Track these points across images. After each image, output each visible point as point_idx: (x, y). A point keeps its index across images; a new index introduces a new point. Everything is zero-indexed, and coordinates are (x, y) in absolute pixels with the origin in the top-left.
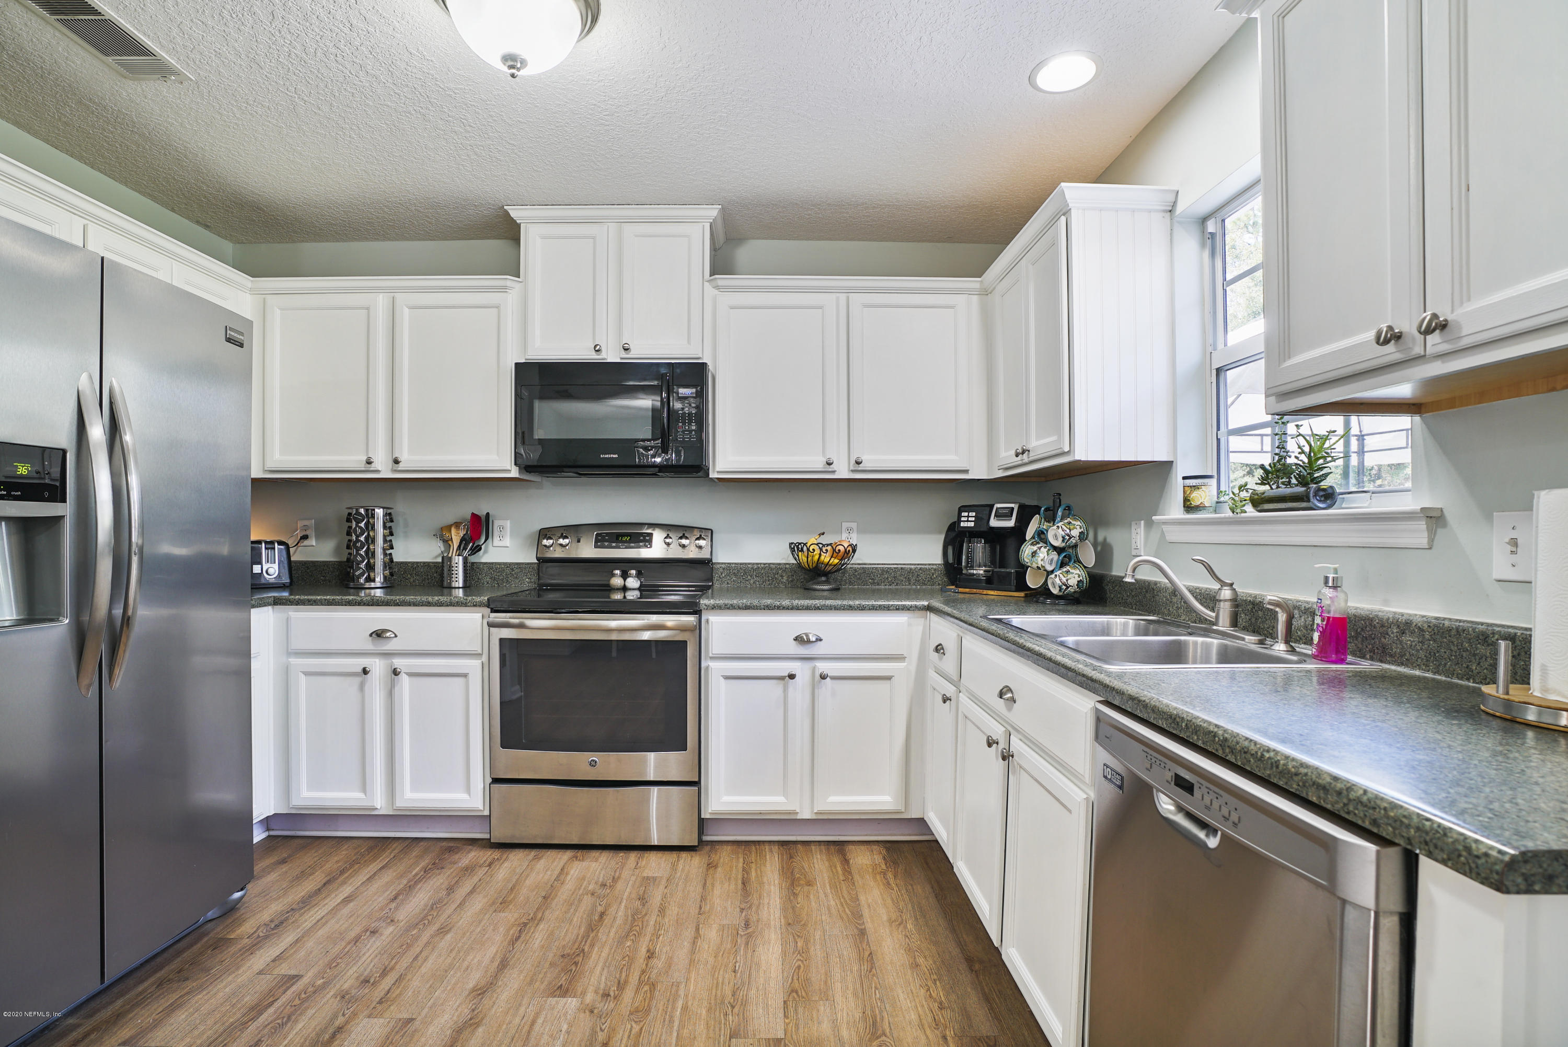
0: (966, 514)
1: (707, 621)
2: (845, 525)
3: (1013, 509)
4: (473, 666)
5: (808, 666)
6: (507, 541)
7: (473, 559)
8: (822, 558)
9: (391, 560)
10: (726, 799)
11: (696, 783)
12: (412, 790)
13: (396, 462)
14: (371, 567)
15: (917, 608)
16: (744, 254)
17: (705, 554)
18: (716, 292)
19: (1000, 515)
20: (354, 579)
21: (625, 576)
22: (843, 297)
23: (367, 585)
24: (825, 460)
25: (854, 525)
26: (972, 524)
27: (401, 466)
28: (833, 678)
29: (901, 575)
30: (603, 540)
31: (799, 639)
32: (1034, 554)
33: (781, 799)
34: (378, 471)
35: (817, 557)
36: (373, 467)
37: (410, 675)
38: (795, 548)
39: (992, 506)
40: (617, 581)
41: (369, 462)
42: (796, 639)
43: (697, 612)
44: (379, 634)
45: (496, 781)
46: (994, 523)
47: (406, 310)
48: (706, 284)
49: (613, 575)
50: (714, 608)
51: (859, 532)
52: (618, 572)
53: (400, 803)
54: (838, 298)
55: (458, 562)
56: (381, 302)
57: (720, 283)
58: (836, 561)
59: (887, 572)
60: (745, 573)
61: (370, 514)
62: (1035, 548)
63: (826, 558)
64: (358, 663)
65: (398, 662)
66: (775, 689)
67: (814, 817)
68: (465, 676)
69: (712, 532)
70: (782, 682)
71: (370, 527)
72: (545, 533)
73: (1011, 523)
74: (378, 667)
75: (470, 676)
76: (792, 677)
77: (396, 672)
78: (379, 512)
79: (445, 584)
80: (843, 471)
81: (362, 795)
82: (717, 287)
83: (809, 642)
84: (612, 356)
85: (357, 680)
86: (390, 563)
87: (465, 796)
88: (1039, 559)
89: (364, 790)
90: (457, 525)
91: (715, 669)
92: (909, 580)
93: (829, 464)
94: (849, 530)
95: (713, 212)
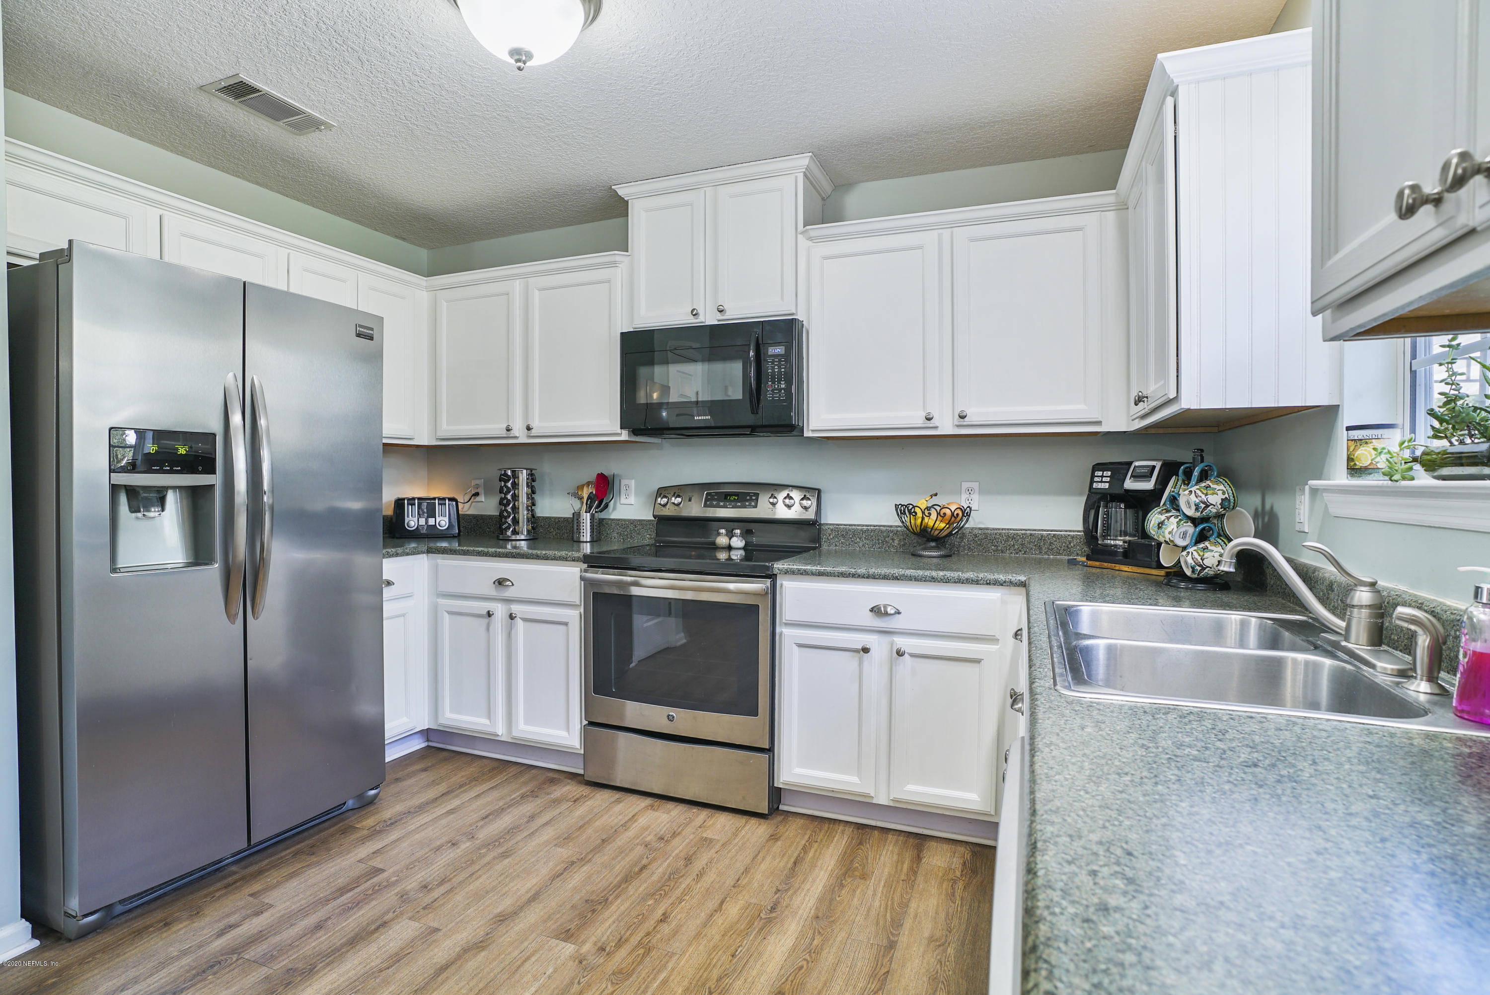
0: (1100, 473)
1: (782, 586)
2: (965, 485)
3: (1154, 467)
4: (574, 617)
5: (886, 639)
6: (632, 500)
7: (603, 515)
8: (926, 519)
9: (533, 516)
10: (798, 770)
11: (770, 750)
12: (526, 723)
13: (529, 428)
14: (516, 521)
15: (1011, 584)
16: (853, 200)
17: (810, 515)
18: (810, 243)
19: (1136, 477)
20: (502, 531)
21: (730, 535)
22: (946, 233)
23: (513, 537)
24: (923, 414)
25: (975, 485)
26: (1107, 486)
27: (534, 432)
28: (912, 655)
29: (1030, 542)
30: (713, 499)
31: (876, 611)
32: (1160, 525)
33: (854, 779)
34: (516, 437)
35: (919, 521)
36: (512, 433)
37: (525, 620)
38: (903, 510)
39: (1130, 464)
40: (722, 540)
41: (508, 430)
42: (872, 610)
43: (773, 577)
44: (500, 582)
45: (591, 723)
46: (1130, 484)
47: (537, 293)
48: (800, 237)
49: (719, 534)
50: (786, 572)
51: (982, 492)
52: (723, 531)
53: (515, 733)
54: (940, 236)
55: (586, 518)
56: (517, 286)
57: (812, 234)
58: (943, 525)
59: (1013, 538)
60: (854, 535)
61: (515, 475)
62: (1163, 517)
63: (930, 522)
64: (483, 607)
65: (516, 608)
66: (849, 662)
67: (891, 804)
68: (566, 624)
69: (819, 491)
70: (855, 654)
71: (515, 485)
72: (662, 492)
73: (1149, 485)
74: (500, 610)
75: (570, 625)
76: (866, 650)
77: (512, 617)
78: (523, 476)
79: (575, 539)
80: (946, 426)
81: (487, 722)
82: (810, 239)
83: (886, 614)
84: (710, 318)
85: (485, 621)
86: (533, 519)
87: (565, 734)
88: (1167, 532)
89: (489, 718)
90: (588, 484)
91: (788, 635)
92: (1040, 548)
93: (929, 419)
94: (970, 491)
95: (804, 161)
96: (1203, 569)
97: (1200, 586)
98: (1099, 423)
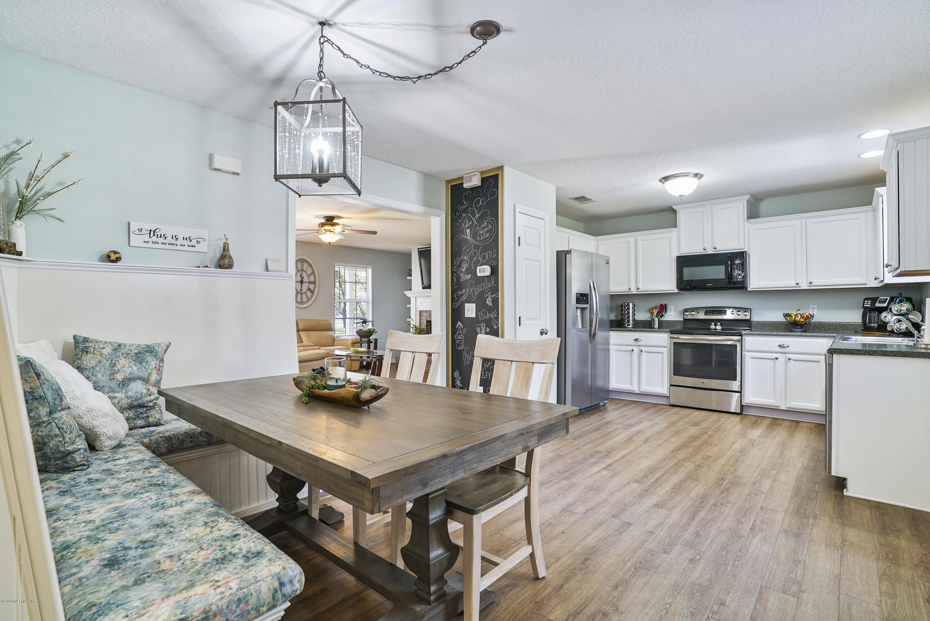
0: (867, 301)
1: (745, 339)
2: (811, 306)
3: (887, 299)
4: (665, 351)
5: (784, 356)
6: (672, 313)
7: (661, 319)
8: (796, 318)
9: (635, 319)
10: (751, 399)
11: (740, 392)
12: (645, 386)
13: (638, 289)
14: (628, 321)
15: (830, 337)
17: (748, 318)
18: (749, 225)
19: (880, 302)
20: (624, 325)
21: (716, 325)
22: (804, 221)
23: (628, 327)
24: (795, 283)
25: (816, 306)
26: (869, 305)
27: (639, 290)
28: (794, 360)
29: (839, 327)
30: (707, 313)
31: (780, 346)
32: (885, 317)
33: (773, 401)
34: (632, 292)
35: (794, 319)
36: (631, 291)
37: (646, 352)
38: (786, 315)
39: (878, 298)
40: (713, 327)
41: (630, 289)
42: (779, 346)
43: (741, 336)
44: (636, 340)
45: (671, 385)
46: (877, 305)
47: (640, 242)
48: (746, 222)
49: (711, 325)
50: (747, 334)
51: (818, 309)
52: (713, 324)
53: (642, 390)
54: (801, 222)
55: (656, 319)
56: (632, 240)
57: (751, 222)
58: (803, 320)
59: (832, 325)
60: (765, 325)
61: (628, 305)
62: (886, 315)
63: (798, 319)
64: (630, 348)
65: (642, 348)
66: (771, 363)
67: (787, 409)
68: (662, 353)
69: (751, 309)
70: (773, 360)
71: (628, 309)
72: (686, 310)
73: (885, 305)
74: (636, 349)
75: (664, 353)
76: (777, 359)
77: (641, 351)
78: (631, 305)
79: (652, 327)
80: (804, 286)
81: (631, 387)
82: (750, 223)
83: (784, 347)
84: (710, 251)
85: (630, 353)
86: (634, 320)
87: (662, 390)
88: (887, 319)
89: (631, 385)
90: (656, 308)
91: (747, 355)
92: (843, 329)
93: (797, 284)
94: (813, 309)
95: (748, 197)
96: (900, 330)
97: (901, 335)
98: (866, 284)
